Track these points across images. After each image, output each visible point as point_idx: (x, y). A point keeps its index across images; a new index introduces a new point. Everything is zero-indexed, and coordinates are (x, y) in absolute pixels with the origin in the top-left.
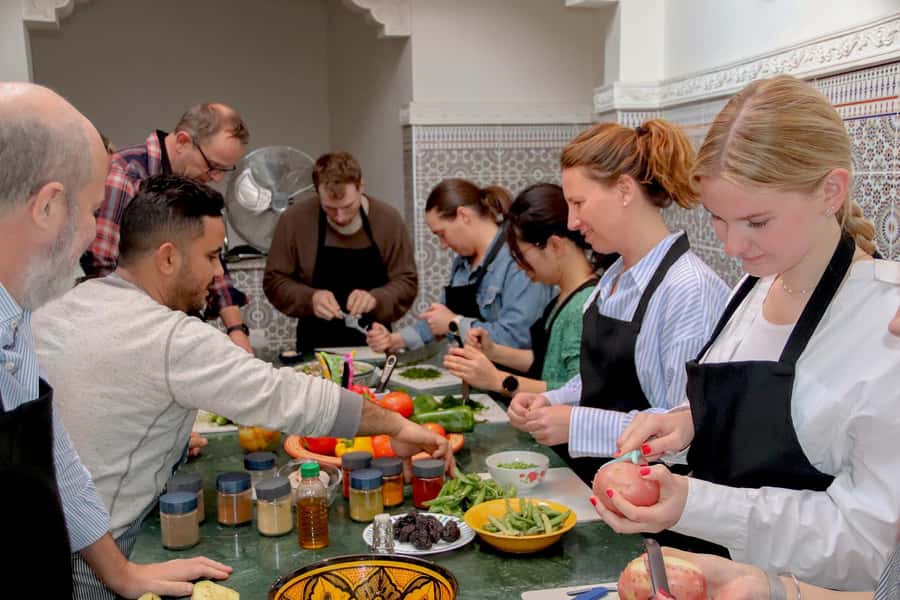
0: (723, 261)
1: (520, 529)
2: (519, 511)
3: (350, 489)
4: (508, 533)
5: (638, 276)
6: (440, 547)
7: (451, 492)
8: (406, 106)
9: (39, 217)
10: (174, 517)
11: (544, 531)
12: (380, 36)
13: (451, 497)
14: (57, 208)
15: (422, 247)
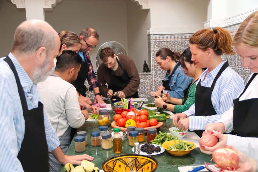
0: (243, 72)
1: (178, 149)
2: (178, 144)
3: (129, 137)
4: (175, 150)
5: (213, 74)
6: (155, 153)
7: (158, 138)
8: (149, 29)
9: (38, 56)
10: (78, 143)
11: (186, 150)
12: (141, 9)
13: (158, 139)
14: (44, 55)
15: (153, 70)
